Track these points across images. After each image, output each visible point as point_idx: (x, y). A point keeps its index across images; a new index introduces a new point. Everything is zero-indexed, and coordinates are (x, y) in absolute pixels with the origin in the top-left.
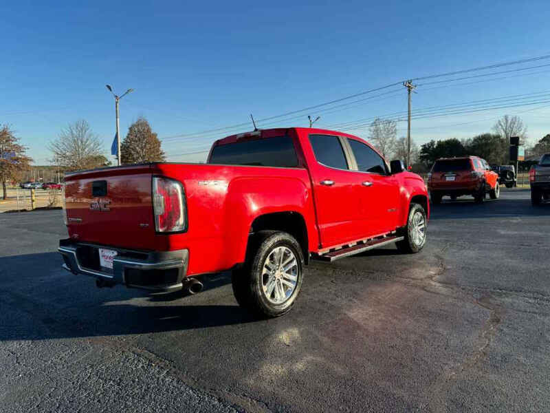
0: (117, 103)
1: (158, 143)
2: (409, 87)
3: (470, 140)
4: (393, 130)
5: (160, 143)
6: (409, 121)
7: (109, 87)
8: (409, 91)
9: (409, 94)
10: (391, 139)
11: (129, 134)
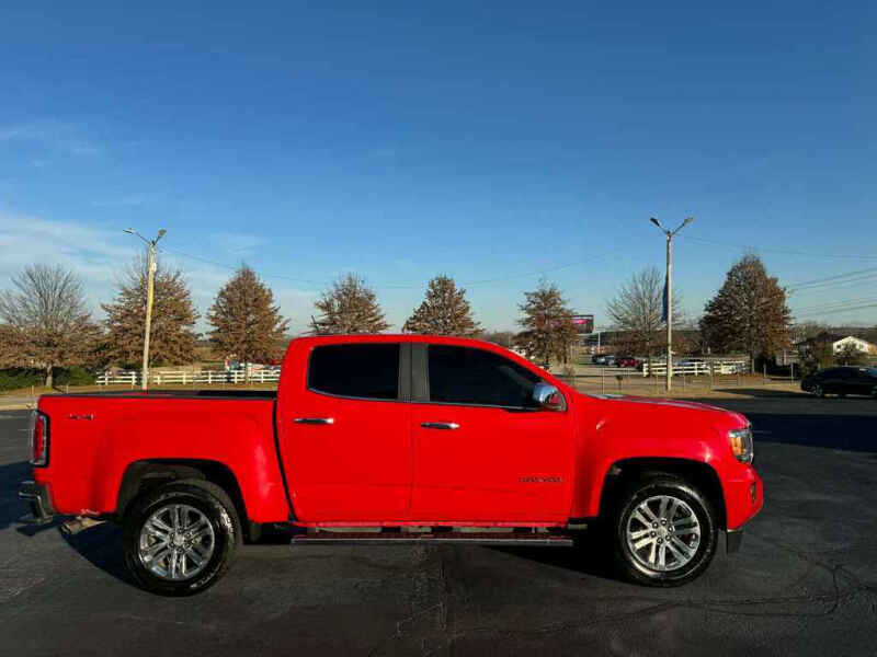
0: (668, 241)
1: (778, 295)
5: (782, 293)
7: (654, 221)
11: (727, 283)
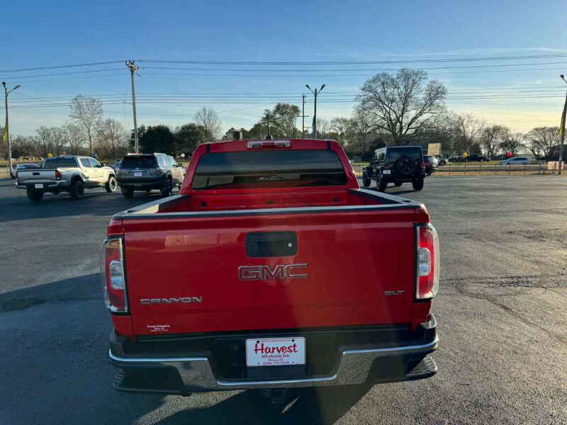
2: (131, 67)
3: (178, 128)
4: (99, 109)
6: (134, 104)
8: (132, 71)
9: (132, 75)
10: (97, 119)
